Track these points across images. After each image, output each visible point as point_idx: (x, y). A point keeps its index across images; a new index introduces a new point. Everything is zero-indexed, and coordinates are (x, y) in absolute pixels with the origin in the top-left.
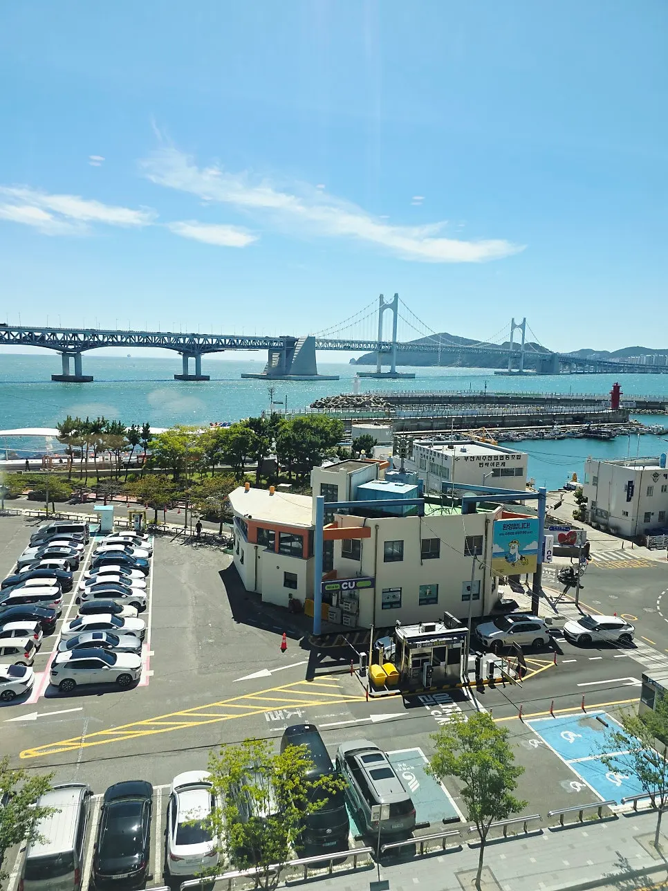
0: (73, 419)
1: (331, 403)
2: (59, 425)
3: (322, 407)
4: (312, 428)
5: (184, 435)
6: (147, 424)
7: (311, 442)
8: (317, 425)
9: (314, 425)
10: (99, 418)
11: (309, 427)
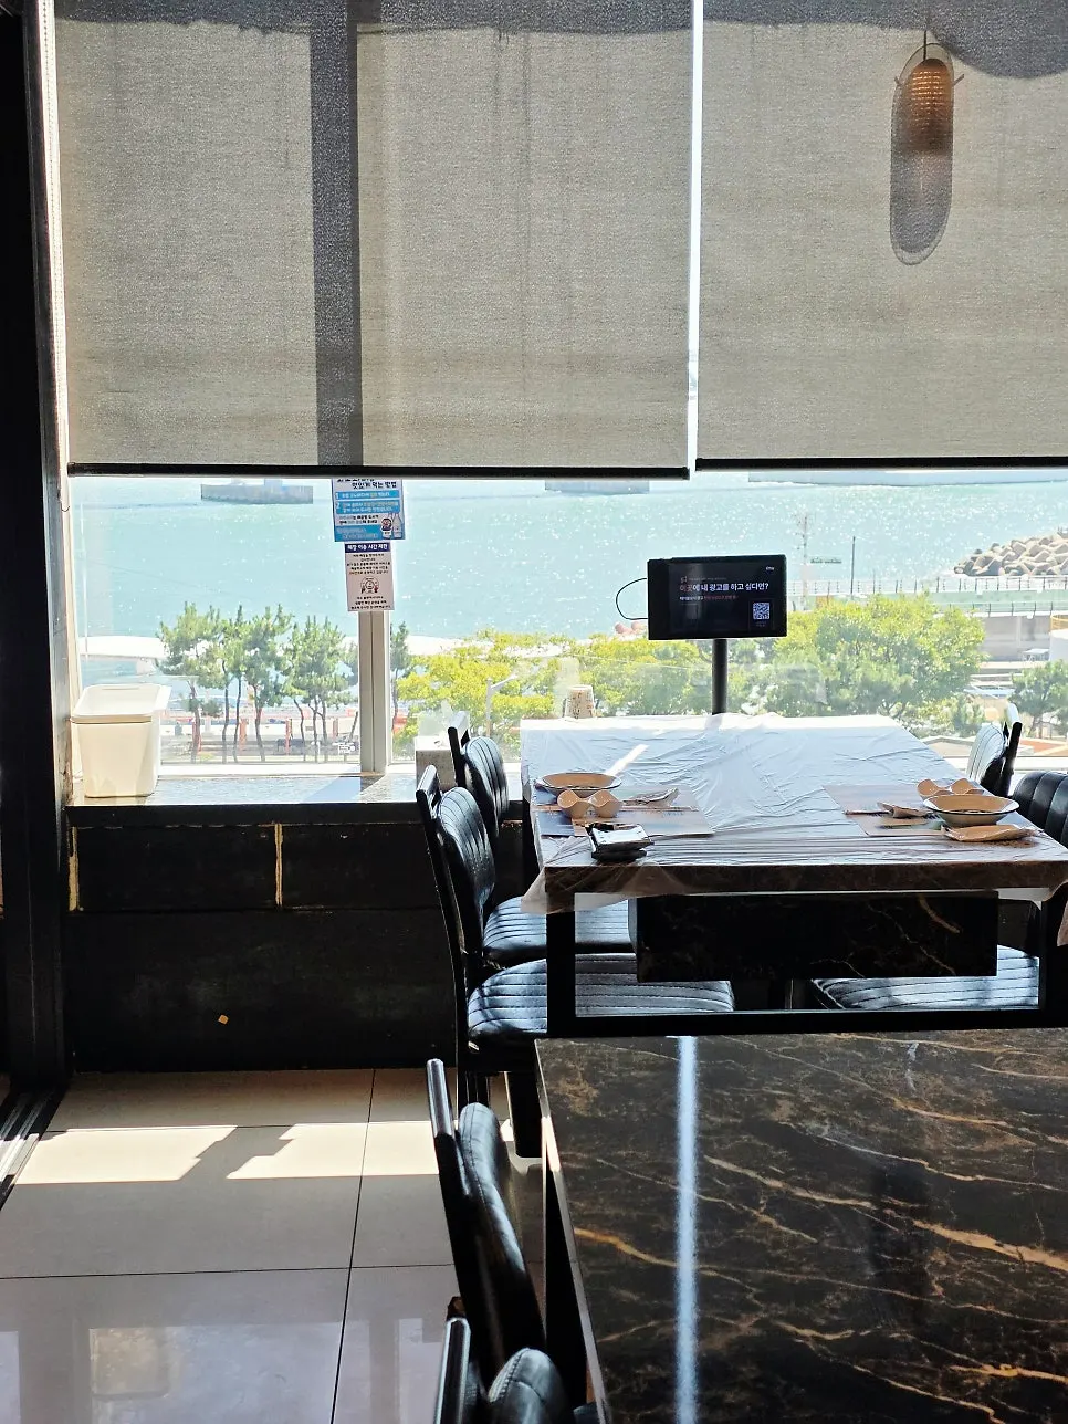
0: (202, 612)
1: (1024, 560)
2: (165, 630)
3: (993, 572)
4: (878, 642)
5: (505, 659)
6: (402, 628)
7: (866, 683)
8: (892, 628)
9: (881, 630)
10: (268, 609)
11: (866, 636)
